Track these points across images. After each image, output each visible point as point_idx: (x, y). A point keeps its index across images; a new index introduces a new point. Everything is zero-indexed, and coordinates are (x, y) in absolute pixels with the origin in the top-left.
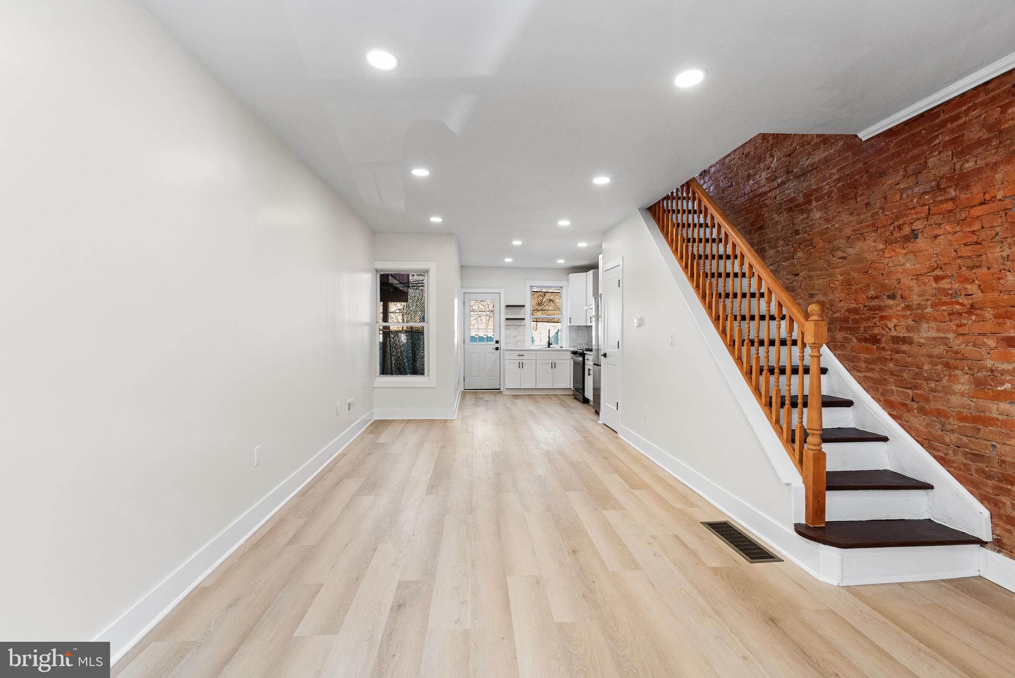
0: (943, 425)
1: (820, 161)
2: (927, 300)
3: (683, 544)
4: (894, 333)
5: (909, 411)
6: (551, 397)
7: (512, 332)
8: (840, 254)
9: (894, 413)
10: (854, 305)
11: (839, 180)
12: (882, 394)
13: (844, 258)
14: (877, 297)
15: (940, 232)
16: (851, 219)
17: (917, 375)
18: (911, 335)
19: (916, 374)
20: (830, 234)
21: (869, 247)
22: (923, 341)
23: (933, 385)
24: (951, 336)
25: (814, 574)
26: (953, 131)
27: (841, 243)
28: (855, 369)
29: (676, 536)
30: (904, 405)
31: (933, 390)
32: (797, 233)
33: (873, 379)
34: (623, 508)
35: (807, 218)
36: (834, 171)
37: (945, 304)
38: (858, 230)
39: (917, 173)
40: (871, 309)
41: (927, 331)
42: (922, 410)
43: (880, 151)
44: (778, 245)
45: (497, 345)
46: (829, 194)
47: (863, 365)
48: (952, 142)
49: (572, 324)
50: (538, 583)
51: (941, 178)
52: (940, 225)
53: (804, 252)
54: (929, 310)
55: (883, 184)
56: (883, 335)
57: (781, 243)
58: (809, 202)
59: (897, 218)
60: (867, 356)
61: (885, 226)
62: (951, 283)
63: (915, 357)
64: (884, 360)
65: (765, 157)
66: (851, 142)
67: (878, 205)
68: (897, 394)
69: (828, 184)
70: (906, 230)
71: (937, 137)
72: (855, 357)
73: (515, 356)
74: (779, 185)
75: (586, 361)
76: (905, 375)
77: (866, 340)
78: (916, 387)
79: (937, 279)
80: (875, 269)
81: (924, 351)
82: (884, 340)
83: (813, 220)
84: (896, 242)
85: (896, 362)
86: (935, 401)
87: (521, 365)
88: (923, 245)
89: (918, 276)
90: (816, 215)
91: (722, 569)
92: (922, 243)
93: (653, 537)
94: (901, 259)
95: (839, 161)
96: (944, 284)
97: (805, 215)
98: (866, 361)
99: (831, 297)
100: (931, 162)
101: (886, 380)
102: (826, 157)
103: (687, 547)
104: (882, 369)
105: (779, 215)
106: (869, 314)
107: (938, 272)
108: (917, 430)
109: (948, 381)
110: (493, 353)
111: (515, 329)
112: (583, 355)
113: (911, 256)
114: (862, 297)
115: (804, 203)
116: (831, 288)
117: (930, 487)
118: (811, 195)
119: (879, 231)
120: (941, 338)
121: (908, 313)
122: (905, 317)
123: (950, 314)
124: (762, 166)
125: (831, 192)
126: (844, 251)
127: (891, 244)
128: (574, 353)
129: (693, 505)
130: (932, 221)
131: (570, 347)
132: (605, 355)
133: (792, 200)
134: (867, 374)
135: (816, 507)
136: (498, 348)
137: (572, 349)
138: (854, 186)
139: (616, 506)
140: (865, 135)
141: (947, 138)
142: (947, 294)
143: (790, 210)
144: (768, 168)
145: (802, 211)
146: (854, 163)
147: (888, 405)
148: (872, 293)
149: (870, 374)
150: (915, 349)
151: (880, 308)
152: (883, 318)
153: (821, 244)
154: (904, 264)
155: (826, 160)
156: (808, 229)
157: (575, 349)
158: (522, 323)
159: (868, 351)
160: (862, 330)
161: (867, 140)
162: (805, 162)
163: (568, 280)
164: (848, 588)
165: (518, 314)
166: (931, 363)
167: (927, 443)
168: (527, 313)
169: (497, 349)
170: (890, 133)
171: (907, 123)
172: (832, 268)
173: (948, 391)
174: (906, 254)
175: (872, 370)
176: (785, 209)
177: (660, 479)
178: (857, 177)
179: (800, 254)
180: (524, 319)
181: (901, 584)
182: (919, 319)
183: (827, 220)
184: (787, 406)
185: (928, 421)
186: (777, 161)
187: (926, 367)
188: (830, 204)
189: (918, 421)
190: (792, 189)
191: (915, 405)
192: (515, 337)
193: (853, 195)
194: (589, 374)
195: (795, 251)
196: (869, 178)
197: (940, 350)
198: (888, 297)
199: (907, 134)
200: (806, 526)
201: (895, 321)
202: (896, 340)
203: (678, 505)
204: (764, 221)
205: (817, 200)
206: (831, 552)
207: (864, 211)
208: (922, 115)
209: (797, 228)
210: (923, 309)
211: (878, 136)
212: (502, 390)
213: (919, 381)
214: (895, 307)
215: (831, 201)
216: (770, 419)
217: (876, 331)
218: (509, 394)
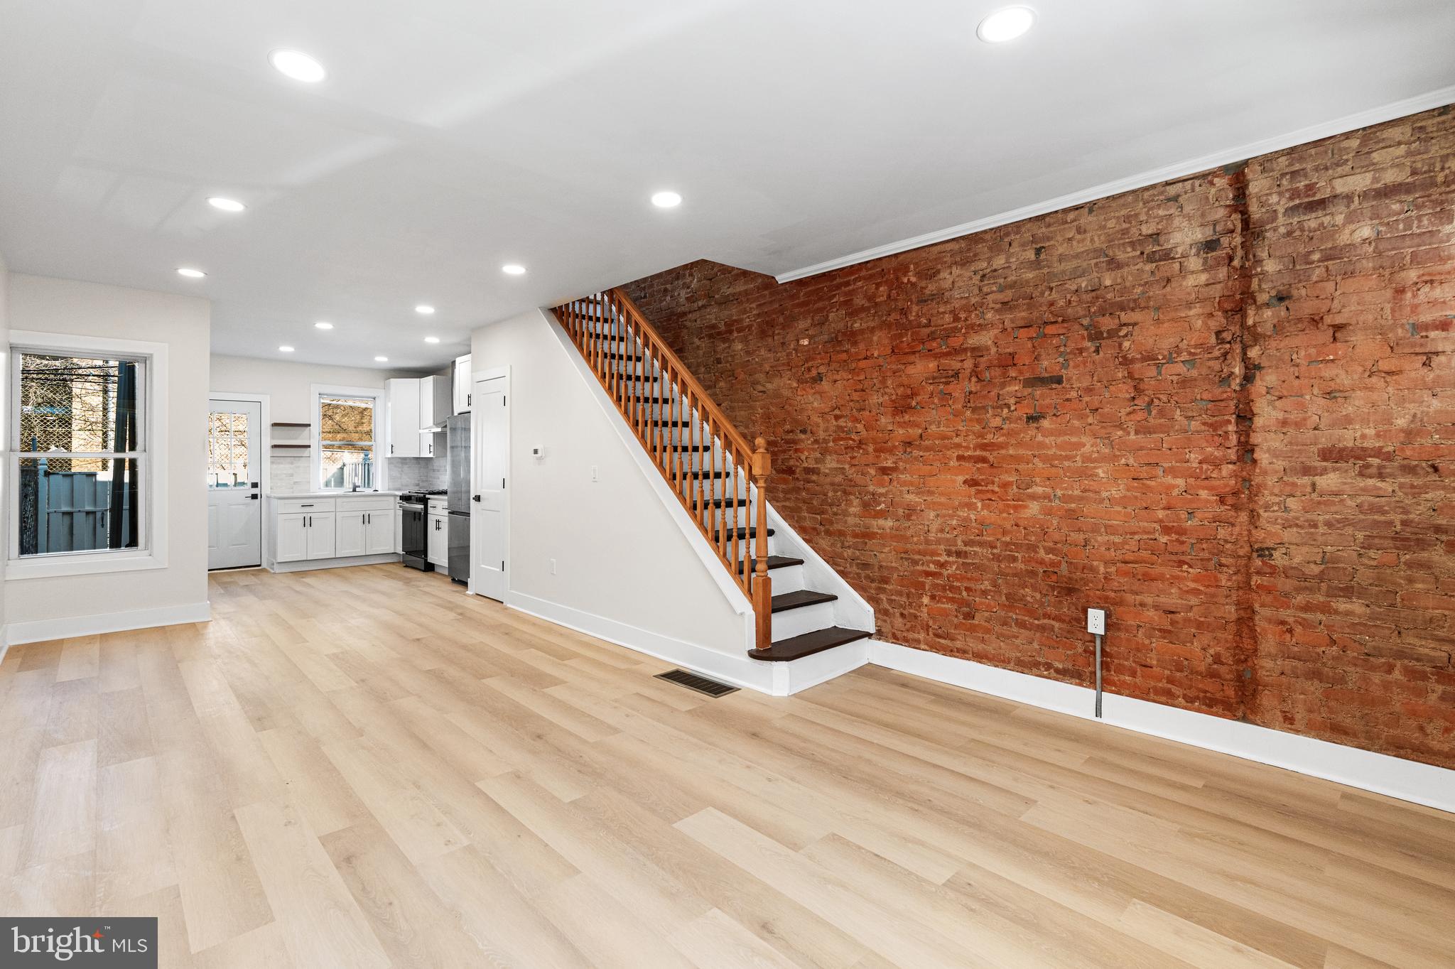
0: (843, 543)
1: (740, 293)
2: (830, 435)
3: (649, 699)
4: (806, 465)
5: (818, 534)
6: (366, 568)
7: (285, 467)
8: (761, 388)
9: (807, 537)
10: (772, 438)
11: (759, 315)
12: (797, 521)
13: (764, 392)
14: (792, 431)
15: (838, 377)
16: (769, 355)
17: (824, 502)
18: (819, 466)
19: (823, 500)
20: (751, 367)
21: (785, 384)
22: (827, 471)
23: (835, 510)
24: (847, 466)
25: (768, 692)
26: (846, 294)
27: (760, 377)
28: (774, 500)
29: (638, 694)
30: (814, 529)
31: (835, 514)
32: (719, 361)
33: (789, 507)
34: (566, 682)
35: (729, 347)
36: (754, 305)
37: (842, 439)
38: (775, 366)
39: (822, 324)
40: (787, 442)
41: (831, 463)
42: (828, 533)
43: (792, 297)
44: (699, 371)
45: (255, 491)
46: (750, 327)
47: (781, 495)
48: (846, 303)
49: (395, 455)
50: (519, 777)
51: (839, 331)
52: (838, 371)
53: (726, 382)
54: (831, 444)
55: (796, 328)
56: (797, 466)
57: (703, 369)
58: (731, 332)
59: (807, 361)
60: (784, 486)
61: (797, 366)
62: (846, 422)
63: (822, 486)
64: (797, 490)
65: (684, 275)
66: (768, 282)
67: (792, 346)
68: (809, 521)
69: (748, 317)
70: (814, 373)
71: (835, 295)
72: (774, 488)
73: (295, 507)
74: (699, 308)
75: (430, 510)
76: (815, 503)
77: (783, 471)
78: (823, 513)
79: (837, 418)
80: (790, 405)
81: (828, 480)
82: (798, 471)
83: (734, 351)
84: (807, 382)
85: (808, 490)
86: (837, 523)
87: (307, 522)
88: (826, 387)
89: (823, 414)
90: (739, 346)
91: (694, 710)
92: (825, 385)
93: (616, 701)
94: (811, 399)
95: (758, 297)
96: (842, 422)
97: (727, 345)
98: (784, 492)
99: (753, 429)
100: (832, 315)
101: (801, 508)
102: (746, 290)
103: (654, 701)
104: (796, 498)
105: (700, 339)
106: (785, 446)
107: (837, 412)
108: (824, 550)
109: (845, 505)
110: (247, 505)
111: (292, 463)
112: (424, 501)
113: (818, 396)
114: (780, 430)
115: (726, 332)
116: (752, 420)
117: (835, 598)
118: (733, 325)
119: (793, 370)
120: (840, 468)
121: (817, 446)
122: (813, 450)
123: (846, 448)
124: (681, 282)
125: (752, 325)
126: (764, 386)
127: (802, 383)
128: (406, 498)
129: (637, 663)
130: (831, 368)
131: (389, 489)
132: (478, 498)
133: (713, 327)
134: (784, 504)
135: (764, 630)
136: (257, 495)
137: (400, 493)
138: (771, 324)
139: (556, 682)
140: (782, 278)
141: (842, 299)
142: (843, 431)
143: (711, 336)
144: (688, 288)
145: (724, 340)
146: (771, 302)
147: (802, 530)
148: (788, 427)
149: (787, 504)
150: (822, 478)
151: (794, 442)
152: (797, 451)
153: (742, 376)
154: (812, 403)
155: (746, 293)
156: (730, 359)
157: (406, 492)
158: (306, 452)
159: (785, 481)
160: (780, 462)
161: (782, 284)
162: (727, 290)
163: (386, 388)
164: (794, 695)
165: (296, 439)
166: (835, 491)
167: (831, 560)
168: (314, 437)
169: (254, 497)
170: (801, 283)
171: (813, 277)
172: (753, 401)
173: (845, 514)
174: (814, 393)
175: (789, 499)
176: (706, 335)
177: (587, 645)
178: (774, 316)
179: (722, 384)
180: (309, 446)
181: (827, 682)
182: (825, 452)
183: (748, 353)
184: (735, 538)
185: (832, 541)
186: (698, 282)
187: (830, 494)
188: (750, 337)
189: (824, 543)
190: (713, 315)
191: (822, 528)
192: (292, 475)
193: (770, 333)
194: (438, 528)
195: (717, 381)
196: (784, 320)
197: (839, 479)
198: (801, 431)
199: (813, 288)
200: (757, 651)
201: (806, 453)
202: (808, 471)
203: (623, 666)
204: (683, 344)
205: (739, 331)
206: (780, 667)
207: (780, 349)
208: (824, 274)
209: (719, 356)
210: (827, 443)
211: (791, 282)
212: (264, 565)
213: (825, 507)
214: (806, 441)
215: (750, 334)
216: (718, 554)
217: (792, 463)
218: (284, 571)
